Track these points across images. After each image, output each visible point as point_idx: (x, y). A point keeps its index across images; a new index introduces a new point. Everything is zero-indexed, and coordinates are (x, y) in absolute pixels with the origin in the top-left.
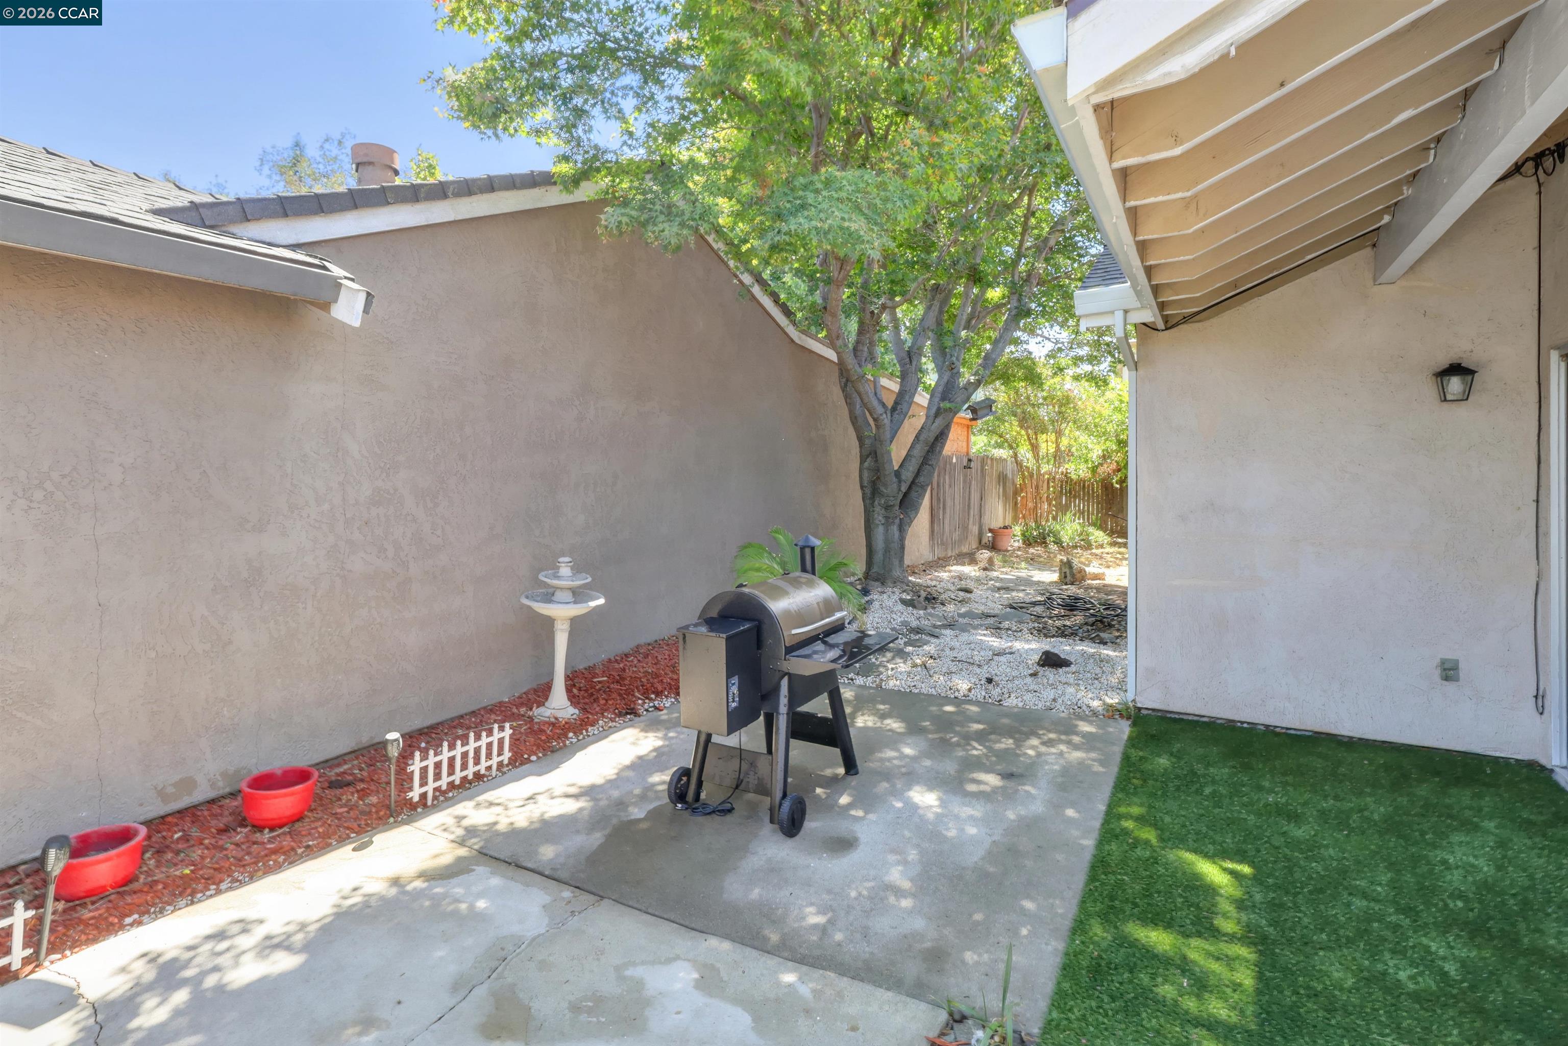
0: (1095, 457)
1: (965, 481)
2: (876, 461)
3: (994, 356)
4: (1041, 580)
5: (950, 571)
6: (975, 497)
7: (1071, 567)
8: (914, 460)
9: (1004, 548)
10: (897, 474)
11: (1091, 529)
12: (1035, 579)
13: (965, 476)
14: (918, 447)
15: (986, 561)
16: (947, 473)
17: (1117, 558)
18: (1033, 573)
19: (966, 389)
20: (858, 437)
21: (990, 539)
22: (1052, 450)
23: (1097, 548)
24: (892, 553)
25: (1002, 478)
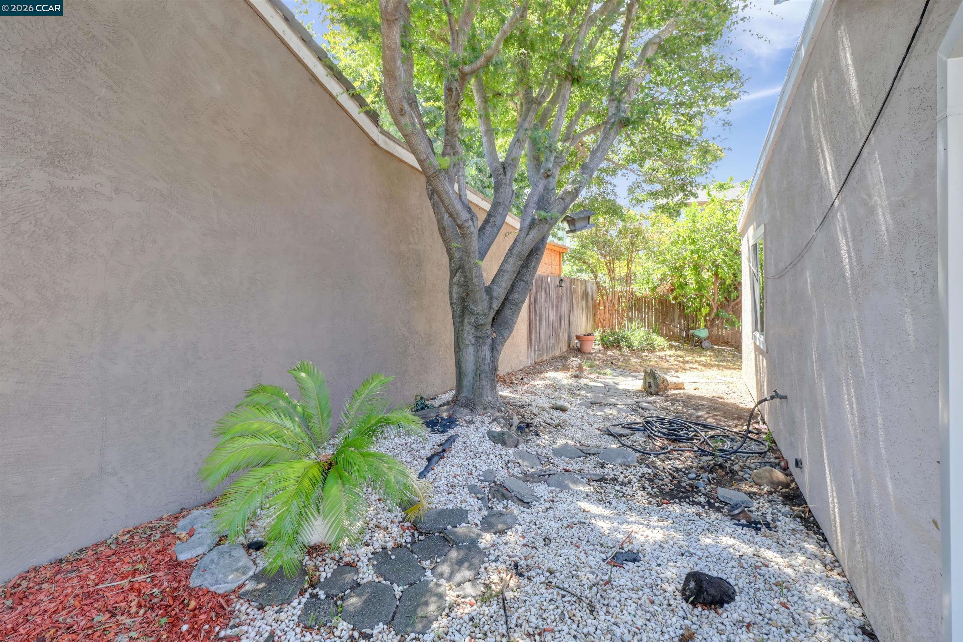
0: (655, 279)
1: (557, 298)
2: (465, 277)
3: (592, 166)
4: (627, 387)
5: (545, 379)
6: (565, 309)
7: (655, 378)
8: (506, 275)
9: (588, 351)
10: (489, 290)
11: (654, 336)
12: (620, 387)
13: (558, 293)
14: (511, 260)
15: (576, 369)
16: (543, 290)
17: (679, 361)
18: (620, 379)
19: (563, 199)
20: (447, 250)
21: (578, 345)
22: (623, 274)
23: (659, 350)
24: (483, 375)
25: (585, 295)
